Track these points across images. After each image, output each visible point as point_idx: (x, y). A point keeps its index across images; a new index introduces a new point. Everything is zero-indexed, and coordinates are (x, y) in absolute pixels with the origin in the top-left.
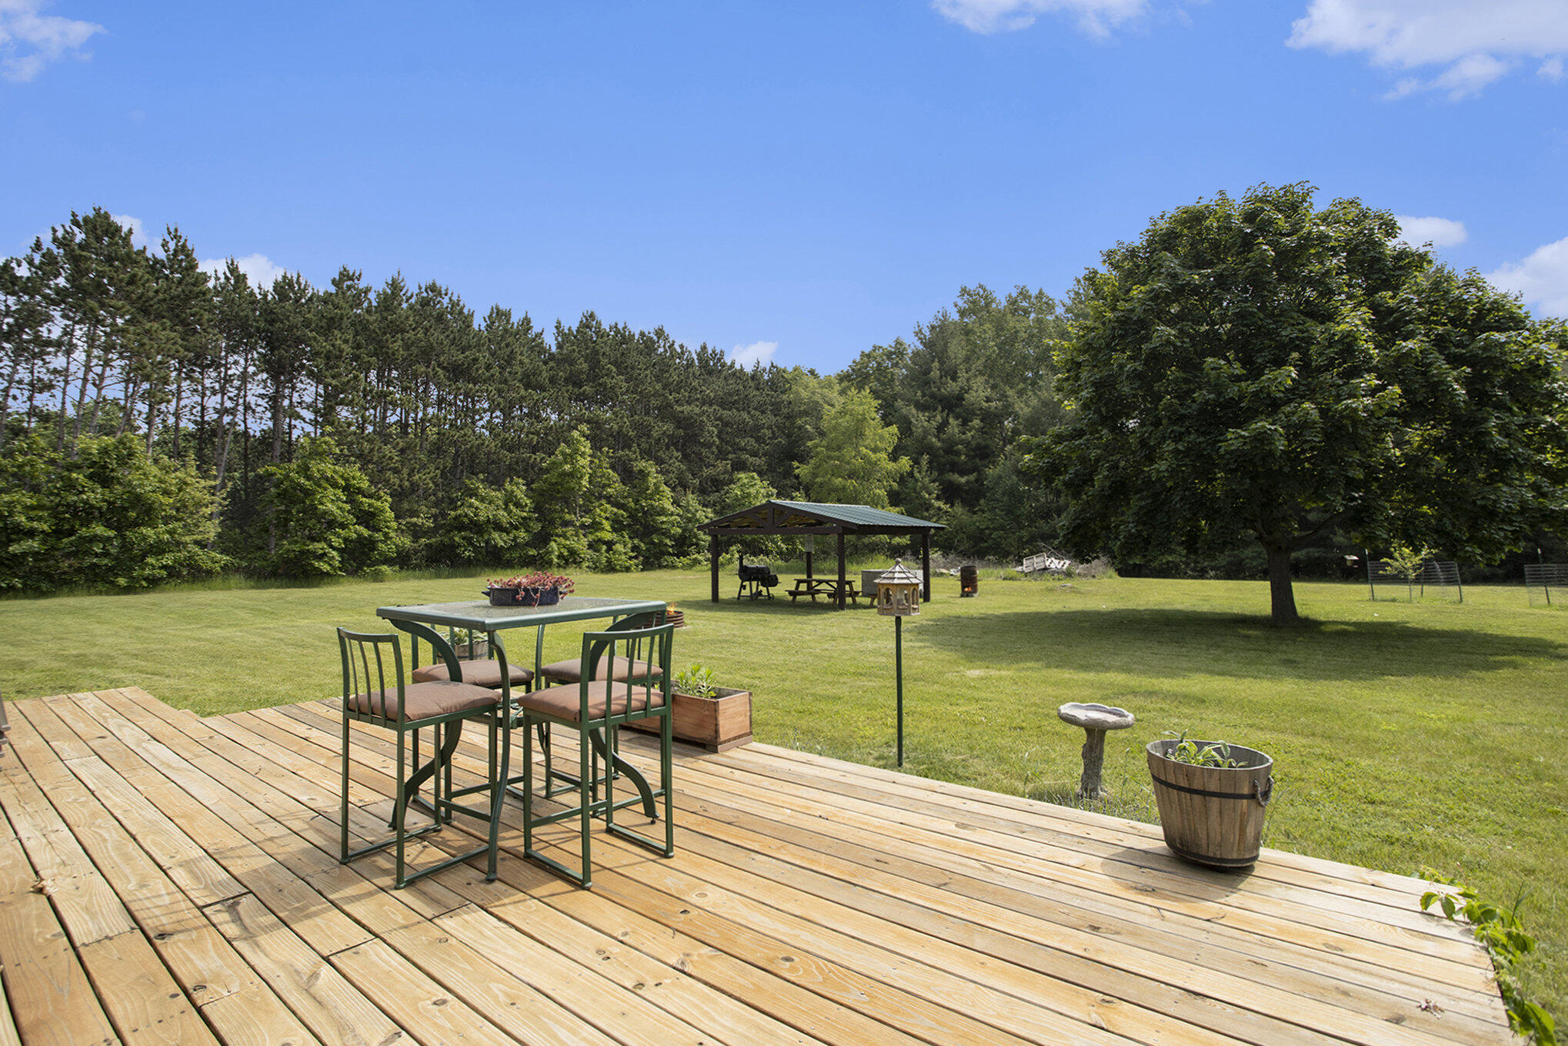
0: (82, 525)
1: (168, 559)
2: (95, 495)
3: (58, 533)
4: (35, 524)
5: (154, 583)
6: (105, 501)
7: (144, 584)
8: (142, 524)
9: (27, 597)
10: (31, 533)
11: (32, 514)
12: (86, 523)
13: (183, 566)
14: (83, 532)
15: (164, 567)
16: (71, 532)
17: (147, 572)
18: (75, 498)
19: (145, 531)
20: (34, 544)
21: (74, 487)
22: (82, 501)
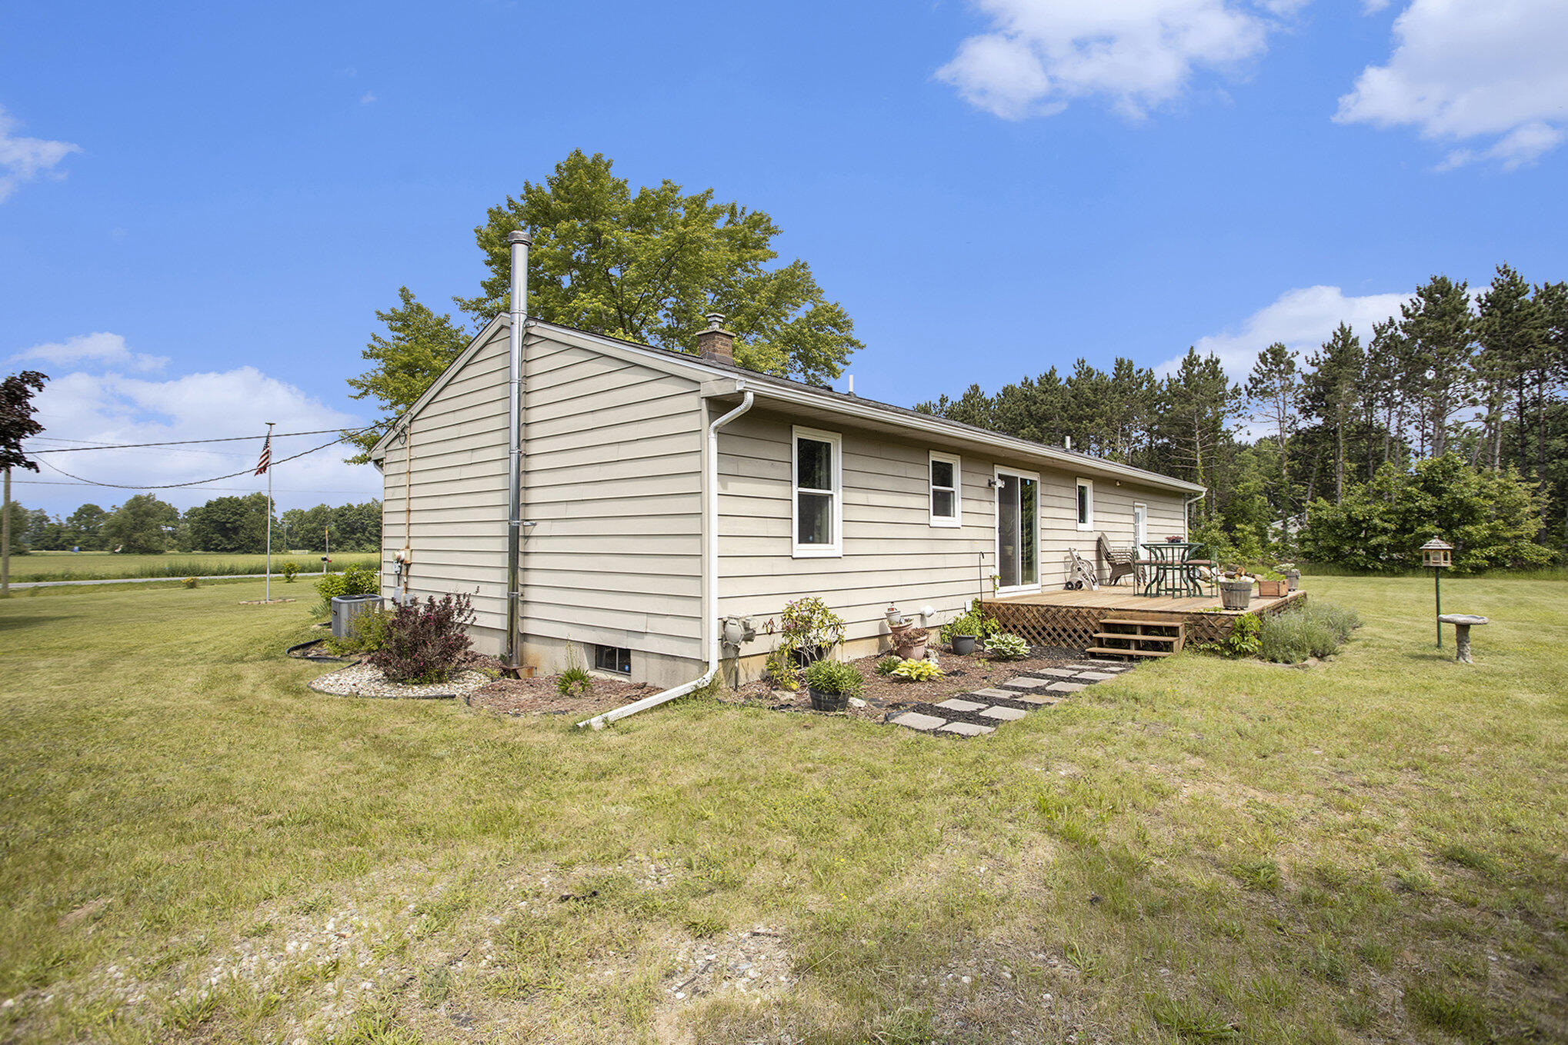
0: (1419, 525)
1: (1491, 551)
2: (1427, 502)
3: (1402, 530)
4: (1386, 525)
5: (1478, 571)
6: (1434, 506)
7: (1469, 570)
8: (1465, 524)
9: (1386, 576)
10: (1385, 531)
11: (1386, 517)
12: (1421, 523)
13: (1506, 556)
14: (1418, 530)
15: (1488, 558)
16: (1412, 530)
17: (1471, 561)
18: (1412, 505)
19: (1469, 528)
20: (1384, 539)
21: (1411, 497)
22: (1417, 507)
